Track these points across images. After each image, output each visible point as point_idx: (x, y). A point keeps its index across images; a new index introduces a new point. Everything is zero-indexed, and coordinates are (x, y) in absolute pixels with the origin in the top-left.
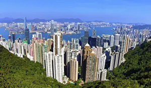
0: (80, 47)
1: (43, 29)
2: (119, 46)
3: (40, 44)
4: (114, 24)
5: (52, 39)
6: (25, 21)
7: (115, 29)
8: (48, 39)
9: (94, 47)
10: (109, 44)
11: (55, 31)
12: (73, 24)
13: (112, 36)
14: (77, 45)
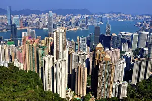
0: (88, 49)
1: (37, 24)
2: (146, 49)
3: (35, 45)
4: (139, 17)
5: (51, 38)
6: (8, 12)
7: (140, 24)
8: (46, 39)
9: (107, 50)
10: (130, 46)
11: (55, 26)
12: (79, 16)
13: (135, 34)
14: (84, 46)
